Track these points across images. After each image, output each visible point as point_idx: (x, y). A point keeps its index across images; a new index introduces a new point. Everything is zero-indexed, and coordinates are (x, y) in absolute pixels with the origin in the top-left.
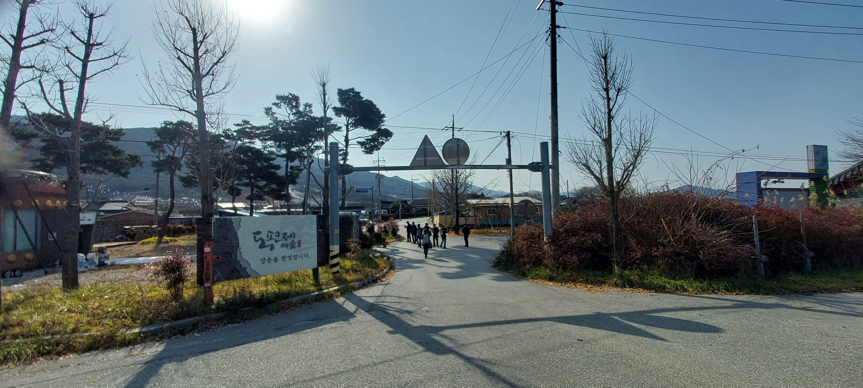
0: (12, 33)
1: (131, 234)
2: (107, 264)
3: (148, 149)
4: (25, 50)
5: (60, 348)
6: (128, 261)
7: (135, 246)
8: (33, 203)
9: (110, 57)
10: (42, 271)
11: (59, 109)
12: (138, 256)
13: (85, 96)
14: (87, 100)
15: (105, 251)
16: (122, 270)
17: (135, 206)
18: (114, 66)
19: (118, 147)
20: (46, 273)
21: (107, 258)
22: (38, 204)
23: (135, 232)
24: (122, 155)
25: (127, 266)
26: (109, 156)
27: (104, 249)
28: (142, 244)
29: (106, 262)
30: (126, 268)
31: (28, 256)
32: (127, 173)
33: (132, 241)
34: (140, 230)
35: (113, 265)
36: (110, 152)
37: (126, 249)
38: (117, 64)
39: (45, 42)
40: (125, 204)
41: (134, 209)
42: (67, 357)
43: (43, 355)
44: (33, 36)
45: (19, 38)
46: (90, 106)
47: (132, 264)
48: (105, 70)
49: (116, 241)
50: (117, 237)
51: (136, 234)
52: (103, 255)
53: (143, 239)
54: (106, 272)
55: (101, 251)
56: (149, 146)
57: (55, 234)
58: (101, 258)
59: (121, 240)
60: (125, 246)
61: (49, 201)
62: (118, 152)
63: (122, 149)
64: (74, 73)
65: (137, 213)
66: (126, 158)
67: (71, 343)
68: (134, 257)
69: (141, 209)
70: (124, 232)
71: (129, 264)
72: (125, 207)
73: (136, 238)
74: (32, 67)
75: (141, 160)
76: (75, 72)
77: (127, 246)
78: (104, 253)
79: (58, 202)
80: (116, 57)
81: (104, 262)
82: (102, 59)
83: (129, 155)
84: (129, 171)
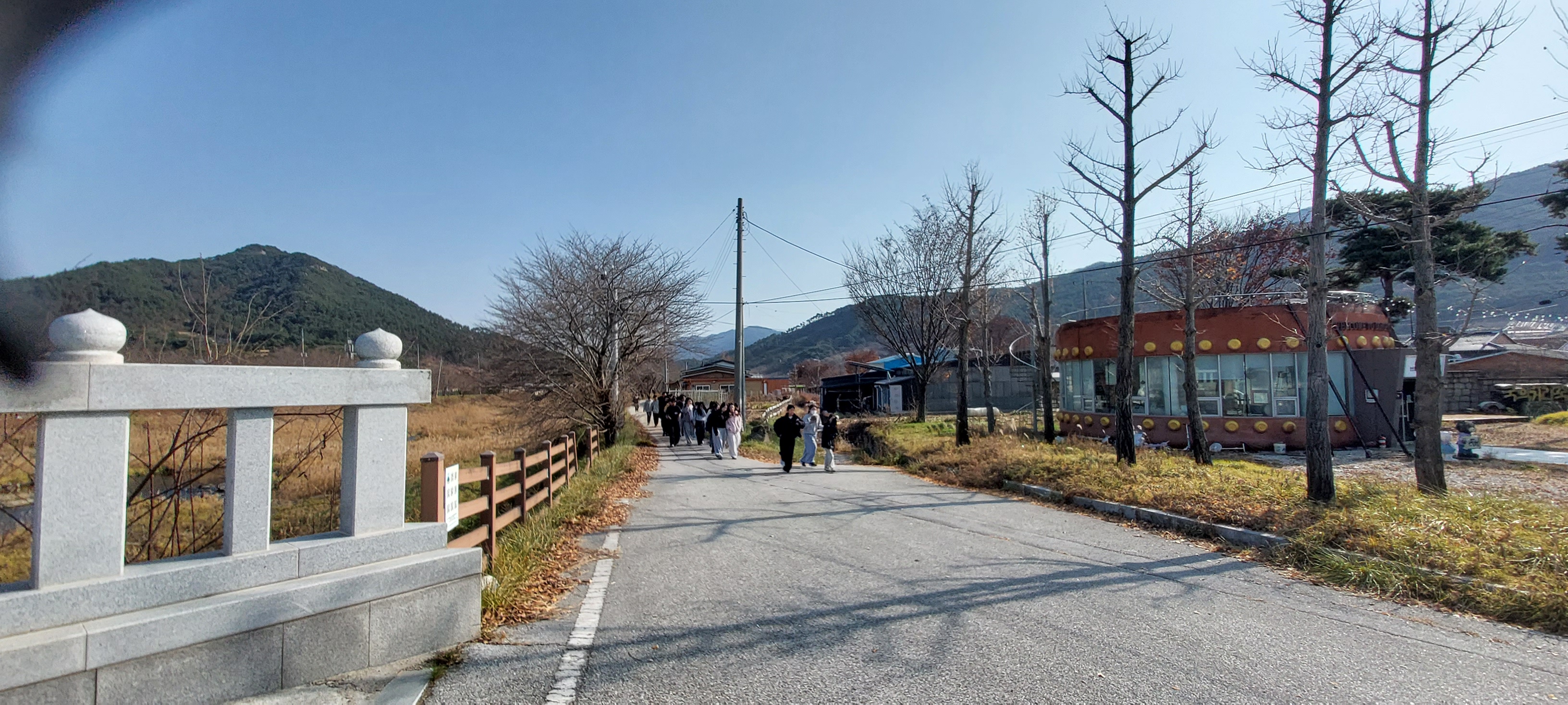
0: (1315, 77)
1: (1515, 400)
2: (1476, 456)
3: (1545, 213)
4: (1336, 93)
5: (1451, 595)
6: (1522, 455)
7: (1528, 425)
8: (1340, 342)
9: (1472, 40)
10: (1361, 453)
11: (1387, 173)
12: (1542, 447)
13: (1431, 136)
14: (1434, 142)
15: (1471, 429)
16: (1514, 472)
17: (1513, 342)
18: (1484, 55)
19: (1475, 223)
20: (1369, 457)
21: (1477, 443)
22: (1347, 342)
23: (1523, 395)
24: (1485, 238)
25: (1526, 466)
26: (1460, 244)
27: (1470, 426)
28: (1545, 422)
29: (1474, 451)
30: (1522, 469)
31: (1338, 424)
32: (1500, 273)
33: (1518, 414)
34: (1535, 392)
35: (1489, 460)
36: (1460, 236)
37: (1508, 430)
38: (1491, 46)
39: (1363, 67)
40: (1490, 339)
41: (1510, 347)
42: (1467, 616)
43: (1422, 597)
44: (1345, 65)
45: (1324, 80)
46: (1440, 152)
47: (1536, 463)
48: (1465, 71)
49: (1481, 411)
50: (1483, 404)
51: (1526, 400)
52: (1468, 438)
53: (1545, 413)
54: (1479, 471)
55: (1463, 428)
56: (1545, 206)
57: (1376, 392)
58: (1464, 442)
59: (1492, 410)
60: (1504, 424)
61: (1362, 337)
62: (1475, 234)
63: (1485, 226)
64: (1407, 103)
65: (1523, 356)
66: (1496, 242)
67: (1469, 593)
68: (1533, 449)
69: (1531, 349)
70: (1497, 395)
71: (1530, 463)
72: (1489, 344)
73: (1527, 406)
74: (1349, 115)
75: (1530, 241)
76: (1408, 99)
77: (1509, 424)
78: (1469, 433)
79: (1377, 337)
80: (1487, 34)
81: (1470, 450)
82: (1456, 52)
83: (1499, 235)
84: (1504, 267)
